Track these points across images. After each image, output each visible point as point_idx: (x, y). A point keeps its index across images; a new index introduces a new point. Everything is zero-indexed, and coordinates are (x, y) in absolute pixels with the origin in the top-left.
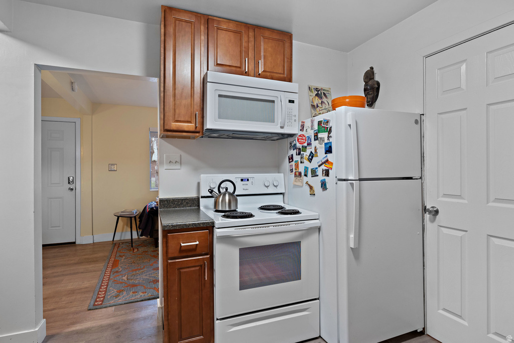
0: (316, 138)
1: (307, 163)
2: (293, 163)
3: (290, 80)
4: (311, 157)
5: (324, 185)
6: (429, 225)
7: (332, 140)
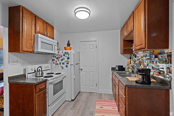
0: (64, 55)
1: (60, 61)
2: (55, 61)
3: (53, 39)
5: (67, 66)
7: (70, 56)
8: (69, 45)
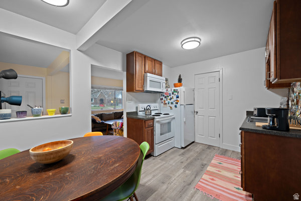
0: (173, 93)
1: (169, 101)
2: (163, 101)
3: (161, 76)
4: (171, 99)
5: (176, 106)
6: (196, 116)
7: (179, 95)
8: (180, 80)
